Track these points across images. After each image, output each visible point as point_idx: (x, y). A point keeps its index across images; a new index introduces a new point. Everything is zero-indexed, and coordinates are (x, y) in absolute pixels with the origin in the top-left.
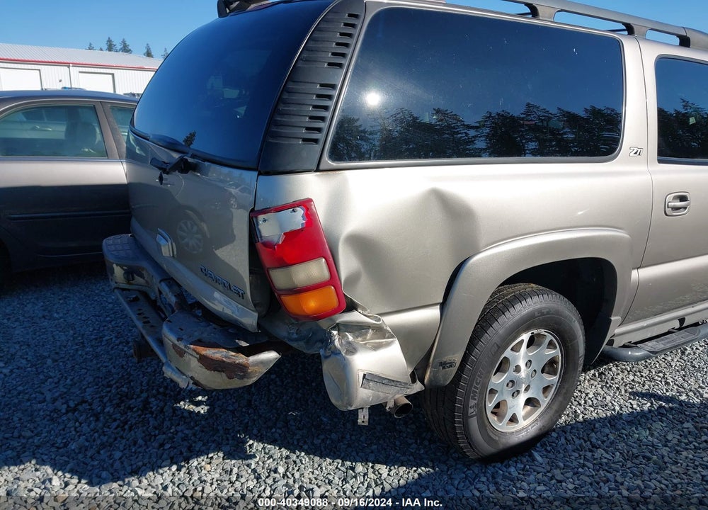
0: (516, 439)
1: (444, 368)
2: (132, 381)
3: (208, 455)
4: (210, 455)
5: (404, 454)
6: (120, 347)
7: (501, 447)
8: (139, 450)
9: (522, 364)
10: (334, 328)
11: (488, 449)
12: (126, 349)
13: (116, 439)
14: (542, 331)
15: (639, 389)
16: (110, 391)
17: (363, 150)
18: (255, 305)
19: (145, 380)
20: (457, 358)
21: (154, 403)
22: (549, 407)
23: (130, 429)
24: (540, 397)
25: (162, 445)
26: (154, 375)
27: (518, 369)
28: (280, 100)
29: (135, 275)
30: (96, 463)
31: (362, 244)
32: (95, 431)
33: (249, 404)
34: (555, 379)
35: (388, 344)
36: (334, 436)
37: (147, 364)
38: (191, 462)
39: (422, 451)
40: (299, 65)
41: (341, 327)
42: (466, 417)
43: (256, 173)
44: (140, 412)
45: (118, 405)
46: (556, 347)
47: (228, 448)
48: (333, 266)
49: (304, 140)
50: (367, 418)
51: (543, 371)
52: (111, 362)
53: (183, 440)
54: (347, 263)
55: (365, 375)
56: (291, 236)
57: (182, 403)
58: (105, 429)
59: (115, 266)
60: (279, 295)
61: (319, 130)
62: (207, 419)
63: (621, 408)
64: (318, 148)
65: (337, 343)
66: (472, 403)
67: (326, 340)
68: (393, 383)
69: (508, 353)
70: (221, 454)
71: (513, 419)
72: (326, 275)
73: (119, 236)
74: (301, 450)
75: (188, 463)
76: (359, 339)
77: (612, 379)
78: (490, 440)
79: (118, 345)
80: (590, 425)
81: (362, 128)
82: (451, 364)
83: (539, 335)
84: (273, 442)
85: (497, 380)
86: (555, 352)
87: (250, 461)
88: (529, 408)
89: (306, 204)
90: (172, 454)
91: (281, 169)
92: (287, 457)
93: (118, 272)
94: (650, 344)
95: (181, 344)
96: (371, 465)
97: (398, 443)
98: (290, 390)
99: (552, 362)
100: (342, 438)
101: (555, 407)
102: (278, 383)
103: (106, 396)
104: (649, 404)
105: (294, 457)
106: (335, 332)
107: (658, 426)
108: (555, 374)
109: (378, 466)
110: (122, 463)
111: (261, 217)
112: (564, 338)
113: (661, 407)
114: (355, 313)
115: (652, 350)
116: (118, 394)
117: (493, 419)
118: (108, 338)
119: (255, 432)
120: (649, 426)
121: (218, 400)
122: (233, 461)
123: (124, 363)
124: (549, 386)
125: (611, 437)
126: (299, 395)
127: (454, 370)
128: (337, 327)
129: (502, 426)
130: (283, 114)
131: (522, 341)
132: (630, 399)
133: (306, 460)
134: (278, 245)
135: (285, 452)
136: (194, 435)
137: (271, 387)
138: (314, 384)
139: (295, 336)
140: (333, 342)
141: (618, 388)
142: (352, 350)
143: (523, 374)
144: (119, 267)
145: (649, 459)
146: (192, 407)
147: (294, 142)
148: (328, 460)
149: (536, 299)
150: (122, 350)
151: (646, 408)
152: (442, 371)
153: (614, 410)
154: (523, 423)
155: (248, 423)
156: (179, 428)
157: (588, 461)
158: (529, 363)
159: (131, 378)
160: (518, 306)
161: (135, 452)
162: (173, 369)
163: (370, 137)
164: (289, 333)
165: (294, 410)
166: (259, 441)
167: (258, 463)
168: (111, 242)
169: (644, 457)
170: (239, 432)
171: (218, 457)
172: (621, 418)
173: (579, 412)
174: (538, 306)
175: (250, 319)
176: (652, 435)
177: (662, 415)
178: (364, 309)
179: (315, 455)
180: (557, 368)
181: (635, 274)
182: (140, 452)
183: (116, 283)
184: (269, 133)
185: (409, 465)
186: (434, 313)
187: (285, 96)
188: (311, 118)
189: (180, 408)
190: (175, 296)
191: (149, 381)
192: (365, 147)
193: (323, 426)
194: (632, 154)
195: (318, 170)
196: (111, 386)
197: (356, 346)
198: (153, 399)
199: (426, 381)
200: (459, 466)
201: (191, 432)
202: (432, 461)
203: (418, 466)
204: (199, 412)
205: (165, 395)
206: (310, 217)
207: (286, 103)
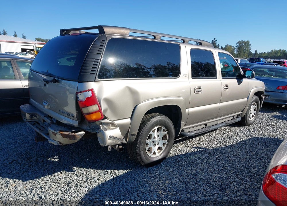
0: (155, 159)
1: (132, 136)
2: (30, 154)
3: (60, 172)
4: (61, 172)
5: (123, 167)
6: (24, 144)
7: (151, 161)
8: (37, 172)
9: (156, 136)
10: (100, 124)
11: (147, 162)
12: (26, 144)
13: (28, 170)
14: (161, 126)
15: (195, 146)
16: (23, 157)
17: (108, 75)
18: (77, 119)
19: (35, 153)
20: (136, 133)
21: (40, 159)
22: (165, 150)
23: (33, 166)
24: (162, 146)
25: (44, 170)
26: (38, 152)
27: (155, 138)
28: (84, 63)
29: (34, 116)
30: (23, 176)
31: (107, 101)
32: (20, 168)
33: (72, 158)
34: (166, 141)
35: (116, 128)
36: (101, 164)
37: (35, 149)
38: (55, 174)
39: (128, 166)
40: (89, 54)
41: (102, 124)
42: (140, 151)
43: (77, 82)
44: (35, 162)
45: (27, 161)
46: (166, 132)
47: (67, 169)
48: (100, 106)
49: (91, 73)
50: (110, 148)
51: (163, 139)
52: (21, 149)
53: (51, 168)
54: (104, 106)
55: (109, 136)
56: (88, 99)
57: (49, 159)
58: (24, 167)
59: (26, 114)
60: (85, 116)
61: (95, 71)
62: (59, 163)
63: (188, 151)
64: (95, 75)
65: (101, 128)
66: (141, 147)
67: (98, 128)
68: (117, 139)
69: (151, 133)
70: (65, 171)
71: (154, 153)
72: (98, 109)
73: (26, 105)
74: (90, 168)
75: (54, 174)
76: (108, 127)
77: (187, 144)
78: (147, 159)
79: (23, 143)
80: (179, 156)
81: (107, 69)
82: (134, 135)
83: (160, 127)
84: (82, 167)
85: (148, 141)
86: (166, 133)
87: (74, 172)
88: (159, 150)
89: (92, 90)
90: (48, 172)
91: (85, 81)
92: (86, 170)
93: (28, 116)
94: (195, 131)
95: (55, 132)
96: (112, 170)
97: (121, 164)
98: (86, 153)
99: (165, 136)
100: (104, 164)
101: (167, 150)
102: (82, 151)
103: (22, 158)
104: (197, 150)
105: (88, 170)
106: (101, 125)
107: (198, 155)
108: (166, 140)
109: (115, 170)
110: (32, 175)
111: (79, 94)
112: (168, 129)
113: (200, 150)
114: (106, 119)
115: (195, 133)
116: (26, 157)
117: (148, 153)
118: (19, 141)
119: (75, 165)
120: (196, 155)
121: (62, 157)
122: (69, 173)
123: (27, 149)
124: (165, 143)
125: (184, 158)
126: (89, 154)
127: (135, 136)
128: (101, 124)
129: (151, 155)
130: (85, 67)
131: (155, 129)
132: (191, 149)
133: (92, 171)
134: (84, 101)
135: (85, 169)
136: (55, 167)
137: (79, 153)
138: (94, 151)
139: (89, 128)
140: (100, 128)
141: (189, 146)
142: (106, 130)
143: (156, 139)
144: (28, 114)
145: (194, 163)
146: (53, 160)
147: (88, 74)
148: (99, 170)
149: (158, 117)
150: (25, 145)
151: (196, 151)
152: (132, 137)
153: (186, 152)
154: (157, 155)
155: (72, 162)
156: (50, 165)
157: (177, 165)
158: (158, 136)
159: (30, 153)
160: (153, 119)
161: (36, 173)
162: (52, 140)
163: (111, 71)
164: (87, 128)
165: (87, 158)
166: (77, 167)
167: (77, 172)
168: (23, 107)
169: (193, 163)
170: (70, 165)
171: (64, 172)
172: (188, 154)
173: (176, 153)
174: (159, 119)
175: (76, 124)
176: (196, 157)
177: (200, 152)
178: (109, 119)
179: (95, 169)
180: (167, 138)
181: (187, 110)
182: (37, 173)
183: (26, 119)
184: (81, 72)
185: (124, 169)
186: (129, 120)
187: (85, 62)
188: (93, 67)
189: (49, 160)
190: (50, 120)
191: (37, 153)
192: (108, 74)
193: (97, 162)
194: (184, 76)
195: (95, 81)
196: (23, 156)
197: (107, 129)
198: (39, 158)
199: (127, 140)
200: (139, 169)
201: (54, 166)
202: (131, 168)
203: (127, 169)
204: (56, 161)
205: (43, 157)
206: (93, 93)
207: (85, 64)
